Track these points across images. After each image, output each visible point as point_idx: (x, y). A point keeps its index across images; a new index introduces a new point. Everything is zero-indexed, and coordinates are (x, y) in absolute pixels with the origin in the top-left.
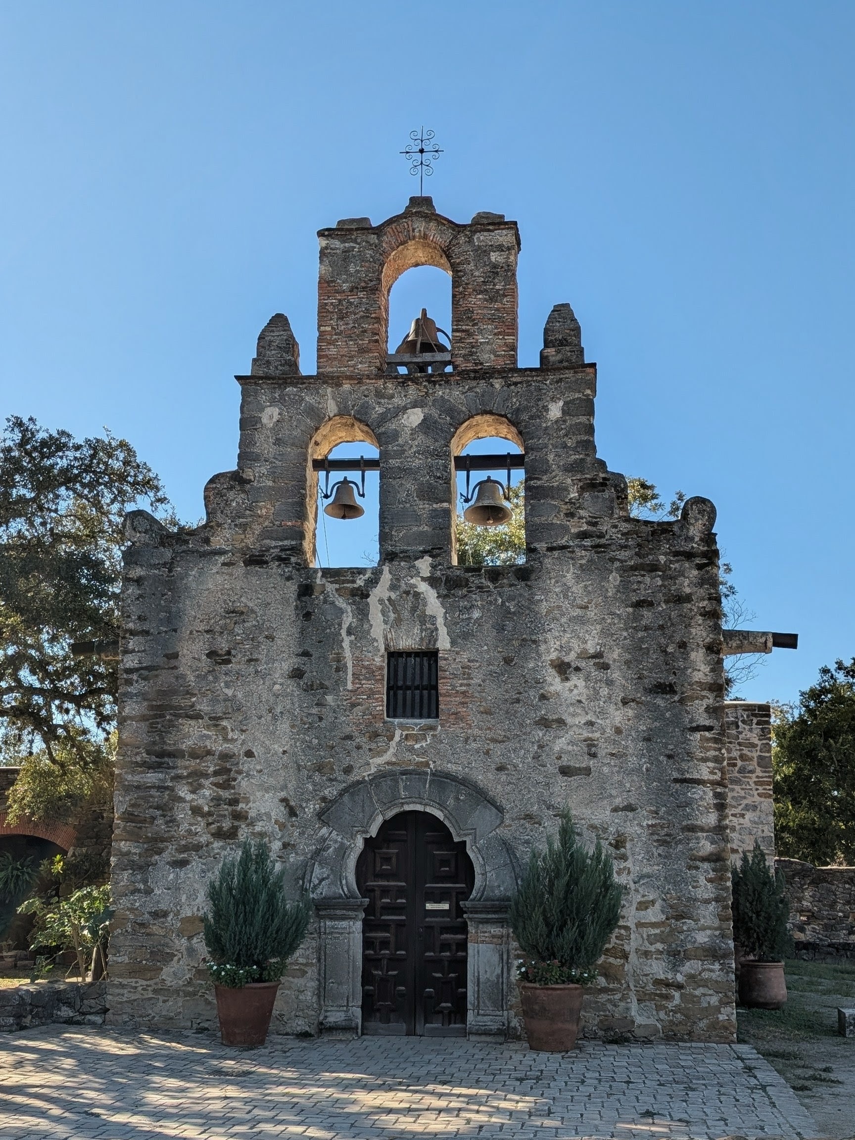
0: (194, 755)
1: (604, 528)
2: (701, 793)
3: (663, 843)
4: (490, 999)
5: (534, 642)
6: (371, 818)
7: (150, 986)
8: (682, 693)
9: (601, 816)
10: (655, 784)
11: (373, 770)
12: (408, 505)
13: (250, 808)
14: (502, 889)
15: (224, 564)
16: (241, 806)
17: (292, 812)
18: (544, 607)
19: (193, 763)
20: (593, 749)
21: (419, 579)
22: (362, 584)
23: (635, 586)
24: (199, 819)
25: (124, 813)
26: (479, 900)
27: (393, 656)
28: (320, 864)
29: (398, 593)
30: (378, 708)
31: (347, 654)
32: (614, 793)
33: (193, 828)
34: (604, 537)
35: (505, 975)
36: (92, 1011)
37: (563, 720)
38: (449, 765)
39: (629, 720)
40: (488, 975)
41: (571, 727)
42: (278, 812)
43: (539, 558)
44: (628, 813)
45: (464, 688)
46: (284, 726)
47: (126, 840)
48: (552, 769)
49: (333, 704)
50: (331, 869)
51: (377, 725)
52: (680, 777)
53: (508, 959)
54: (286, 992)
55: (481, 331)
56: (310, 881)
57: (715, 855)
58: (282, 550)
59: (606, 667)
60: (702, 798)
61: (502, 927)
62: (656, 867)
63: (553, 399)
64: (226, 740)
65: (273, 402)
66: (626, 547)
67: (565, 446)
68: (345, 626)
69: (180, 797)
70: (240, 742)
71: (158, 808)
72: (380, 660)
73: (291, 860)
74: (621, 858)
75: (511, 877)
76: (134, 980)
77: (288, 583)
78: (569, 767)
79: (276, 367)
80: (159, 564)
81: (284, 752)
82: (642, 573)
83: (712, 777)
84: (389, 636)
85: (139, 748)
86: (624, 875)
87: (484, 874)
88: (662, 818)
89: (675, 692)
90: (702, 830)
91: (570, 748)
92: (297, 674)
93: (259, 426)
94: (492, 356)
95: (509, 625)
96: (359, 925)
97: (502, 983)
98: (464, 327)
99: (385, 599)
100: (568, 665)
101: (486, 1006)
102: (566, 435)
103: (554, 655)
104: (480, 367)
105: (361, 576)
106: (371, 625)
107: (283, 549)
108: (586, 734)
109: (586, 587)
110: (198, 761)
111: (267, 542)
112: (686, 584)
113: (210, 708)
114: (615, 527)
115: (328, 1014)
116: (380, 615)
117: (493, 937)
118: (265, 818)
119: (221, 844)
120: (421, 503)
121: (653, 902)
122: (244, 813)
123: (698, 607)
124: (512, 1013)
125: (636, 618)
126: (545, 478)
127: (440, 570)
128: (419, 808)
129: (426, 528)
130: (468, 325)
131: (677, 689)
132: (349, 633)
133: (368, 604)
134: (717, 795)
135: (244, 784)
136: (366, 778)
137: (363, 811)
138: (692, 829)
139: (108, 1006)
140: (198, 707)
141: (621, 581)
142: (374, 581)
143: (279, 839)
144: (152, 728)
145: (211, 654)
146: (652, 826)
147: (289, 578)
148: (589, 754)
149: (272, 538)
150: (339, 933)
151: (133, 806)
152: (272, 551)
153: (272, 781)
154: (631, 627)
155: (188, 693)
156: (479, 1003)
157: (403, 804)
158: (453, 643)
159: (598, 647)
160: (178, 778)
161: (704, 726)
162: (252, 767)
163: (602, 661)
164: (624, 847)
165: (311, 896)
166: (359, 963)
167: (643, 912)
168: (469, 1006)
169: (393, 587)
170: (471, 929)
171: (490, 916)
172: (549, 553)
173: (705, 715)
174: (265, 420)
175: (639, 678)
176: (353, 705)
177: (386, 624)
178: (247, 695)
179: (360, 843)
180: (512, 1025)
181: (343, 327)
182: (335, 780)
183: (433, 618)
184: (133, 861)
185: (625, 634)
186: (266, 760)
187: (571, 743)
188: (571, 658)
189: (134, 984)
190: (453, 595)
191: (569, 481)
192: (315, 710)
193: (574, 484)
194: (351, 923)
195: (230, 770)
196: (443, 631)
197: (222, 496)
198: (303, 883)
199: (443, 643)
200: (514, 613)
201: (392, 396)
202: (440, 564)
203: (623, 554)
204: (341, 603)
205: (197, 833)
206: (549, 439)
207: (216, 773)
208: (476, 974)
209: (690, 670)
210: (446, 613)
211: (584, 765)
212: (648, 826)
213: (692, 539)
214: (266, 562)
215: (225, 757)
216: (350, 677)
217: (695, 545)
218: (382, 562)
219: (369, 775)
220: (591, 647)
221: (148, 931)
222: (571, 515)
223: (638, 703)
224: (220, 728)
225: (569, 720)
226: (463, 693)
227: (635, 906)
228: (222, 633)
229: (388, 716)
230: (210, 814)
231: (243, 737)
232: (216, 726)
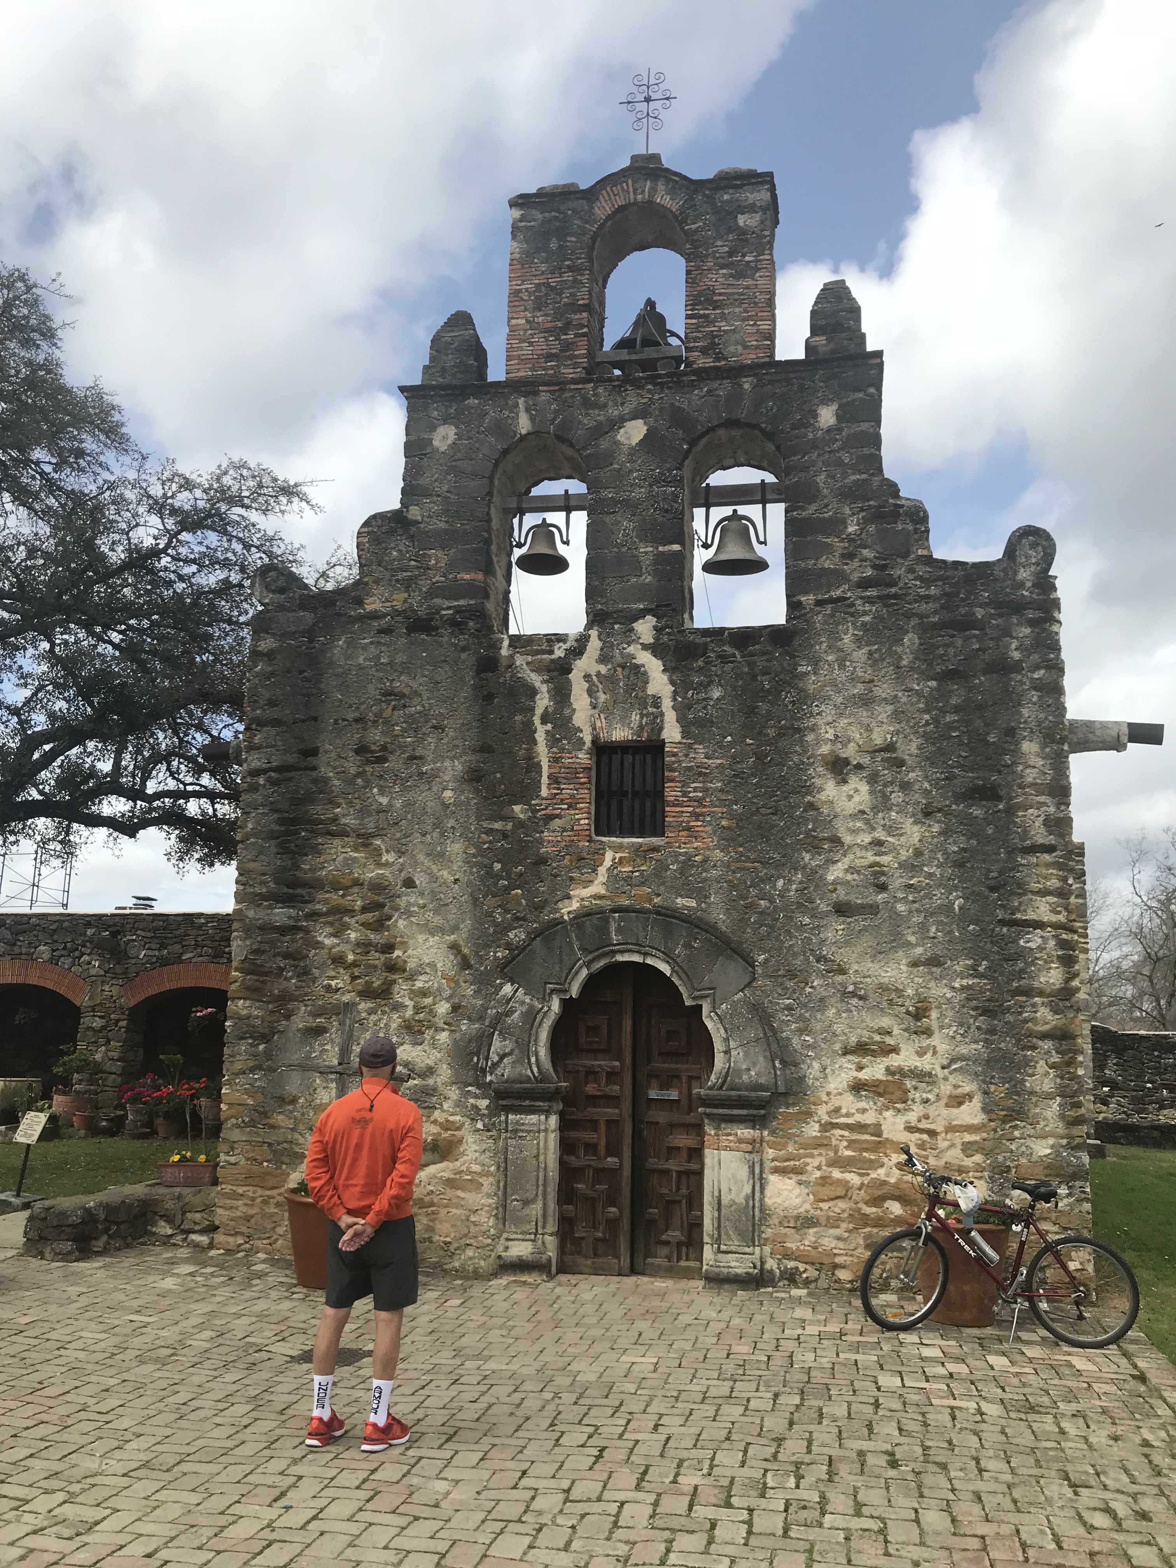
0: (336, 886)
1: (897, 572)
2: (1040, 940)
3: (985, 1012)
4: (736, 1229)
5: (799, 730)
6: (571, 972)
7: (273, 1198)
8: (1011, 799)
9: (894, 973)
10: (971, 927)
11: (575, 905)
12: (624, 549)
13: (409, 957)
14: (753, 1073)
15: (380, 631)
16: (397, 953)
17: (465, 964)
18: (812, 684)
19: (335, 898)
20: (883, 879)
21: (639, 647)
22: (562, 655)
23: (941, 651)
24: (342, 971)
25: (243, 961)
26: (721, 1088)
27: (603, 751)
28: (501, 1034)
29: (609, 667)
30: (582, 822)
31: (542, 750)
32: (912, 939)
33: (333, 983)
34: (895, 585)
35: (757, 1194)
36: (197, 1228)
37: (839, 839)
38: (679, 900)
39: (933, 837)
40: (733, 1196)
41: (850, 847)
42: (445, 962)
43: (805, 615)
44: (934, 969)
45: (700, 794)
46: (455, 848)
47: (245, 999)
48: (823, 907)
49: (521, 816)
50: (517, 1042)
51: (581, 844)
52: (1007, 917)
53: (761, 1172)
54: (454, 1211)
55: (723, 317)
56: (487, 1058)
57: (1061, 1029)
58: (457, 612)
59: (900, 763)
60: (1041, 949)
61: (754, 1128)
62: (975, 1046)
63: (825, 402)
64: (379, 865)
65: (446, 421)
66: (928, 597)
67: (840, 463)
68: (539, 711)
69: (319, 942)
70: (396, 867)
71: (286, 956)
72: (583, 757)
73: (464, 1028)
74: (923, 1033)
75: (765, 1057)
76: (251, 1188)
77: (464, 656)
78: (848, 904)
79: (454, 375)
80: (295, 632)
81: (456, 881)
82: (951, 631)
83: (1054, 918)
84: (598, 724)
85: (264, 874)
86: (928, 1056)
87: (727, 1052)
88: (982, 976)
89: (1000, 799)
90: (1041, 993)
91: (849, 877)
92: (475, 776)
93: (429, 450)
94: (739, 347)
95: (763, 707)
96: (553, 1120)
97: (754, 1207)
98: (702, 312)
99: (593, 673)
100: (846, 762)
101: (729, 1237)
102: (843, 449)
103: (825, 749)
104: (723, 363)
105: (561, 644)
106: (574, 710)
107: (458, 610)
108: (871, 858)
109: (870, 653)
110: (341, 892)
111: (437, 601)
112: (1013, 646)
113: (357, 822)
114: (911, 570)
115: (511, 1243)
116: (586, 695)
117: (741, 1141)
118: (428, 970)
119: (370, 1005)
120: (642, 545)
121: (970, 1096)
122: (401, 964)
123: (1032, 678)
124: (767, 1249)
125: (942, 694)
126: (814, 507)
127: (669, 634)
128: (637, 958)
129: (649, 579)
130: (707, 309)
131: (1003, 792)
132: (544, 720)
133: (569, 682)
134: (1063, 944)
135: (401, 923)
136: (566, 917)
137: (561, 961)
138: (1029, 992)
139: (217, 1223)
140: (344, 821)
141: (921, 644)
142: (577, 652)
143: (448, 1000)
144: (283, 850)
145: (362, 750)
146: (968, 987)
147: (464, 649)
148: (877, 886)
149: (443, 597)
150: (527, 1131)
151: (255, 952)
152: (444, 612)
153: (438, 920)
154: (936, 708)
155: (331, 802)
156: (719, 1235)
157: (614, 953)
158: (685, 733)
159: (889, 736)
160: (314, 915)
161: (1042, 845)
162: (412, 901)
163: (894, 755)
164: (928, 1017)
165: (489, 1078)
166: (553, 1172)
167: (955, 1111)
168: (706, 1239)
169: (603, 659)
170: (710, 1130)
171: (736, 1112)
172: (818, 608)
173: (1042, 830)
174: (436, 443)
175: (947, 778)
176: (550, 818)
177: (594, 708)
178: (408, 804)
179: (556, 1005)
180: (768, 1266)
181: (541, 319)
182: (524, 919)
183: (656, 701)
184: (253, 1026)
185: (927, 717)
186: (433, 893)
187: (851, 870)
188: (850, 752)
189: (251, 1194)
190: (685, 666)
191: (847, 511)
192: (497, 825)
193: (854, 514)
194: (543, 1117)
195: (382, 906)
196: (670, 717)
197: (380, 544)
198: (478, 1060)
199: (672, 732)
200: (768, 691)
201: (605, 406)
202: (667, 627)
203: (924, 607)
204: (535, 679)
205: (338, 990)
206: (819, 455)
207: (364, 910)
208: (716, 1194)
209: (1020, 768)
210: (675, 693)
211: (868, 901)
212: (963, 988)
213: (1022, 585)
214: (436, 628)
215: (378, 887)
216: (545, 780)
217: (1025, 593)
218: (589, 626)
219: (569, 913)
220: (878, 738)
221: (271, 1121)
222: (849, 556)
223: (946, 815)
224: (372, 848)
225: (847, 839)
226: (699, 801)
227: (944, 1101)
228: (376, 722)
229: (597, 834)
230: (355, 964)
231: (401, 860)
232: (366, 845)
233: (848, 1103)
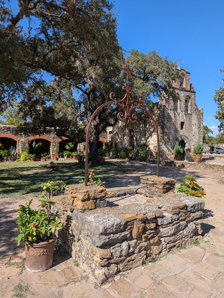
5: (191, 122)
11: (180, 135)
15: (168, 110)
16: (170, 138)
17: (174, 139)
18: (192, 118)
23: (198, 117)
27: (181, 122)
29: (182, 115)
30: (180, 128)
34: (196, 111)
37: (193, 130)
38: (185, 135)
39: (197, 131)
46: (173, 130)
63: (193, 95)
68: (178, 118)
71: (163, 139)
75: (189, 146)
91: (193, 133)
94: (188, 89)
98: (186, 85)
100: (194, 124)
101: (187, 159)
109: (195, 116)
111: (171, 107)
112: (201, 117)
120: (183, 105)
128: (183, 139)
140: (166, 127)
143: (173, 142)
145: (167, 121)
147: (173, 112)
153: (172, 136)
158: (186, 121)
172: (193, 112)
175: (198, 126)
177: (181, 119)
178: (170, 126)
182: (177, 136)
183: (184, 118)
185: (197, 122)
186: (172, 133)
190: (186, 116)
191: (194, 105)
192: (175, 128)
201: (181, 92)
204: (178, 116)
206: (193, 100)
207: (168, 135)
214: (171, 110)
216: (178, 124)
222: (194, 108)
224: (168, 129)
226: (186, 127)
228: (168, 118)
230: (167, 139)
231: (170, 131)
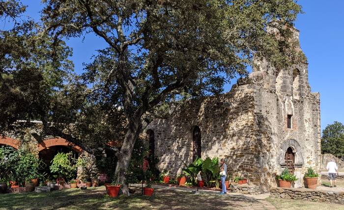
3: (315, 153)
8: (317, 127)
10: (315, 142)
18: (304, 109)
21: (291, 100)
27: (288, 115)
28: (281, 157)
31: (283, 114)
32: (311, 144)
44: (312, 148)
45: (296, 123)
48: (305, 139)
56: (280, 160)
58: (274, 90)
59: (310, 121)
60: (319, 145)
62: (315, 157)
63: (304, 69)
67: (305, 78)
68: (282, 108)
73: (277, 156)
77: (275, 98)
84: (288, 111)
86: (312, 158)
92: (277, 118)
95: (301, 112)
103: (305, 118)
106: (286, 109)
108: (308, 133)
110: (265, 135)
112: (317, 108)
118: (274, 147)
119: (268, 153)
122: (271, 146)
129: (290, 90)
135: (271, 140)
137: (286, 146)
140: (265, 123)
141: (312, 106)
142: (285, 100)
145: (266, 111)
146: (314, 150)
149: (272, 87)
153: (274, 140)
155: (263, 120)
157: (290, 145)
159: (309, 117)
164: (312, 153)
165: (280, 163)
169: (288, 102)
172: (305, 99)
176: (284, 125)
190: (294, 104)
191: (306, 85)
192: (279, 125)
196: (294, 111)
197: (265, 76)
199: (294, 114)
203: (311, 101)
204: (282, 103)
209: (318, 123)
210: (294, 108)
211: (308, 139)
214: (272, 93)
216: (283, 119)
219: (286, 139)
222: (306, 92)
223: (313, 128)
228: (268, 107)
232: (267, 127)
233: (307, 164)
